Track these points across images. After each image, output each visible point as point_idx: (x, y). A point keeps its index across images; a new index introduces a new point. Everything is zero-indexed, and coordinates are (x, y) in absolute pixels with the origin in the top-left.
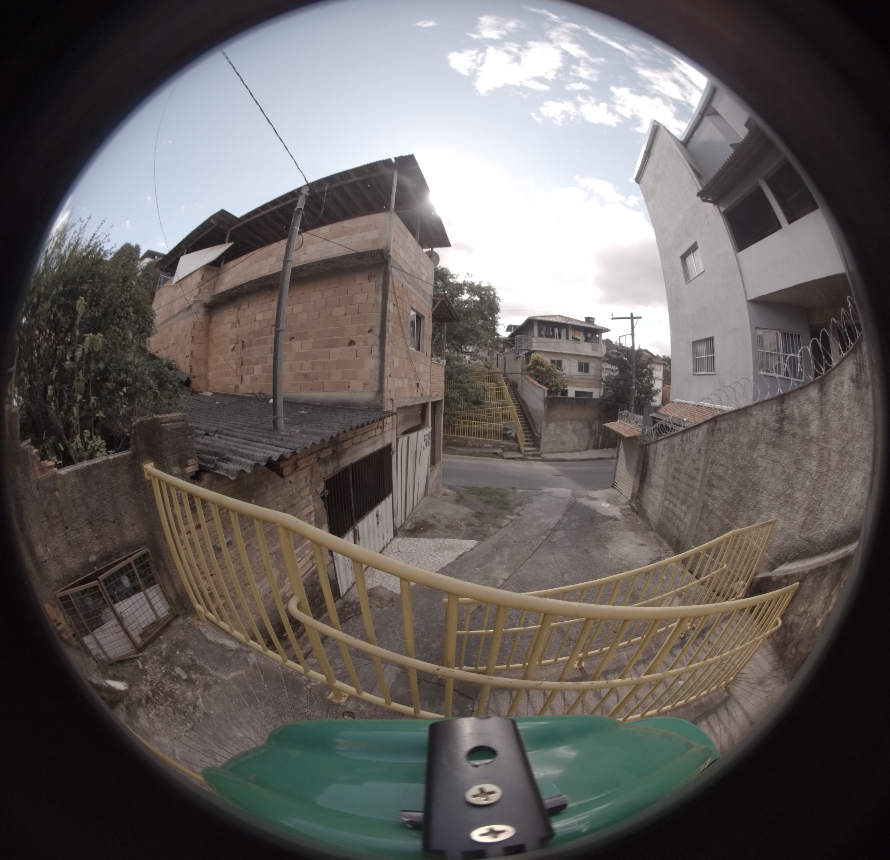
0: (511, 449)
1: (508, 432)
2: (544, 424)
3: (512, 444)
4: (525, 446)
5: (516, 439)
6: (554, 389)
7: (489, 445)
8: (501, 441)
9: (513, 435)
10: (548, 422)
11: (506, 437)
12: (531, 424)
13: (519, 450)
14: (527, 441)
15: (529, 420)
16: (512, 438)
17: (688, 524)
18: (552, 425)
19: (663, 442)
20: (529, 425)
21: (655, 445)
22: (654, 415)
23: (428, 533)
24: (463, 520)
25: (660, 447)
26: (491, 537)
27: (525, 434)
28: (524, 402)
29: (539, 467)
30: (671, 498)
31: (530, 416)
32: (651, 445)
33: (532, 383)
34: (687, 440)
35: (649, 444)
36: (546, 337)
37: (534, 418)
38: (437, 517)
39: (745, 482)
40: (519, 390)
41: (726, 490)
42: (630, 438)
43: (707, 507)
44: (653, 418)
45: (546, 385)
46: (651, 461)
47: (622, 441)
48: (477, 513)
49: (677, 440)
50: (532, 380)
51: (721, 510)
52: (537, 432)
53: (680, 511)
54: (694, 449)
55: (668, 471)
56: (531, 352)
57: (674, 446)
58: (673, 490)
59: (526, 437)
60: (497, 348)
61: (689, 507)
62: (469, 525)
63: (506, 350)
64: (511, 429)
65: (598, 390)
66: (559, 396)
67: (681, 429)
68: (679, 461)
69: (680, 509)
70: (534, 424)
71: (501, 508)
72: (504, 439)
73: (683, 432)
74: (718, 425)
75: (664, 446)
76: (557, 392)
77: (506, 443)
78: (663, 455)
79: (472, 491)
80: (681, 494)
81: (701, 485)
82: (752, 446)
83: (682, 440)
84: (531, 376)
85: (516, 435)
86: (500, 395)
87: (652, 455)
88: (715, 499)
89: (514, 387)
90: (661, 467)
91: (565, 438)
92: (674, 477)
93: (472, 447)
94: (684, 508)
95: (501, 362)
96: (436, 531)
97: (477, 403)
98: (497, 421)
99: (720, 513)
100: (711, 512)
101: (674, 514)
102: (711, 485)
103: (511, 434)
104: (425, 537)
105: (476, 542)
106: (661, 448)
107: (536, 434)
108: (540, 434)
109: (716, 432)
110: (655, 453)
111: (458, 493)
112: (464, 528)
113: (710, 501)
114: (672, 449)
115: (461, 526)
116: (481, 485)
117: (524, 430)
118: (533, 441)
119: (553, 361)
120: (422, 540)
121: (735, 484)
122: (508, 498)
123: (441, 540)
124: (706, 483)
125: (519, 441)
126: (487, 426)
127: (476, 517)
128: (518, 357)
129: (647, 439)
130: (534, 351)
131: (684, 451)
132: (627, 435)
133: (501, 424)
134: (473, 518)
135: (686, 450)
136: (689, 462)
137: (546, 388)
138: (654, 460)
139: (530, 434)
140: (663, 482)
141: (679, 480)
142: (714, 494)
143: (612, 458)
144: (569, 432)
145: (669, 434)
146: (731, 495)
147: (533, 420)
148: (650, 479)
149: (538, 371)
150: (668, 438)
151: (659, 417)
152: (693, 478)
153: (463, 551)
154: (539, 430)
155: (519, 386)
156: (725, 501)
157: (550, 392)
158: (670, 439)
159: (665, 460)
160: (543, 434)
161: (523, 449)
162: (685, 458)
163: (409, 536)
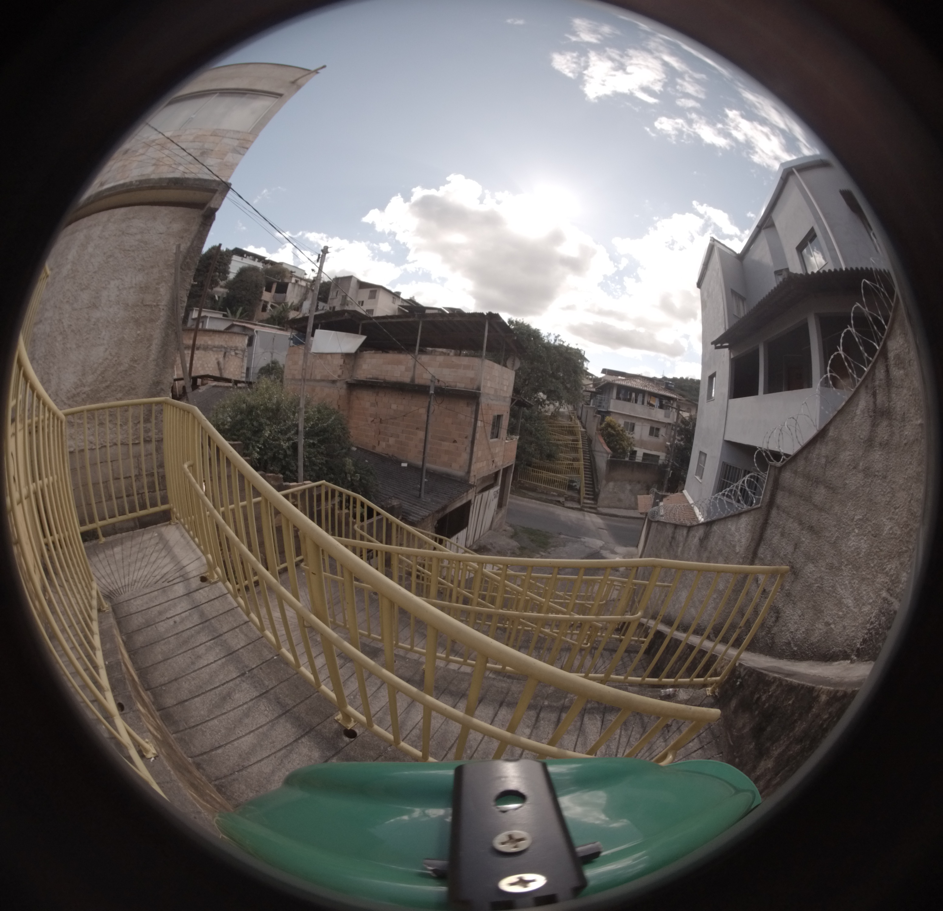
0: (572, 499)
1: (574, 484)
2: (604, 482)
3: (575, 495)
4: (585, 498)
5: (579, 491)
7: (554, 493)
8: (566, 491)
9: (578, 487)
10: (608, 481)
11: (570, 488)
12: (595, 480)
13: (579, 502)
14: (586, 494)
15: (594, 475)
16: (576, 489)
18: (610, 484)
20: (593, 480)
27: (588, 487)
28: (593, 457)
31: (596, 473)
33: (602, 444)
36: (624, 400)
37: (598, 474)
40: (593, 445)
45: (612, 448)
50: (603, 441)
52: (598, 489)
56: (608, 413)
59: (587, 491)
64: (576, 482)
65: (664, 454)
70: (597, 481)
72: (569, 490)
77: (570, 493)
84: (602, 436)
85: (580, 488)
86: (575, 450)
89: (590, 442)
91: (623, 495)
93: (540, 493)
103: (575, 486)
107: (596, 490)
111: (515, 530)
117: (587, 484)
118: (592, 495)
119: (626, 424)
125: (581, 494)
126: (554, 476)
130: (610, 412)
133: (569, 477)
137: (610, 452)
144: (627, 491)
147: (597, 476)
149: (610, 433)
154: (600, 487)
155: (593, 442)
160: (602, 490)
161: (582, 500)
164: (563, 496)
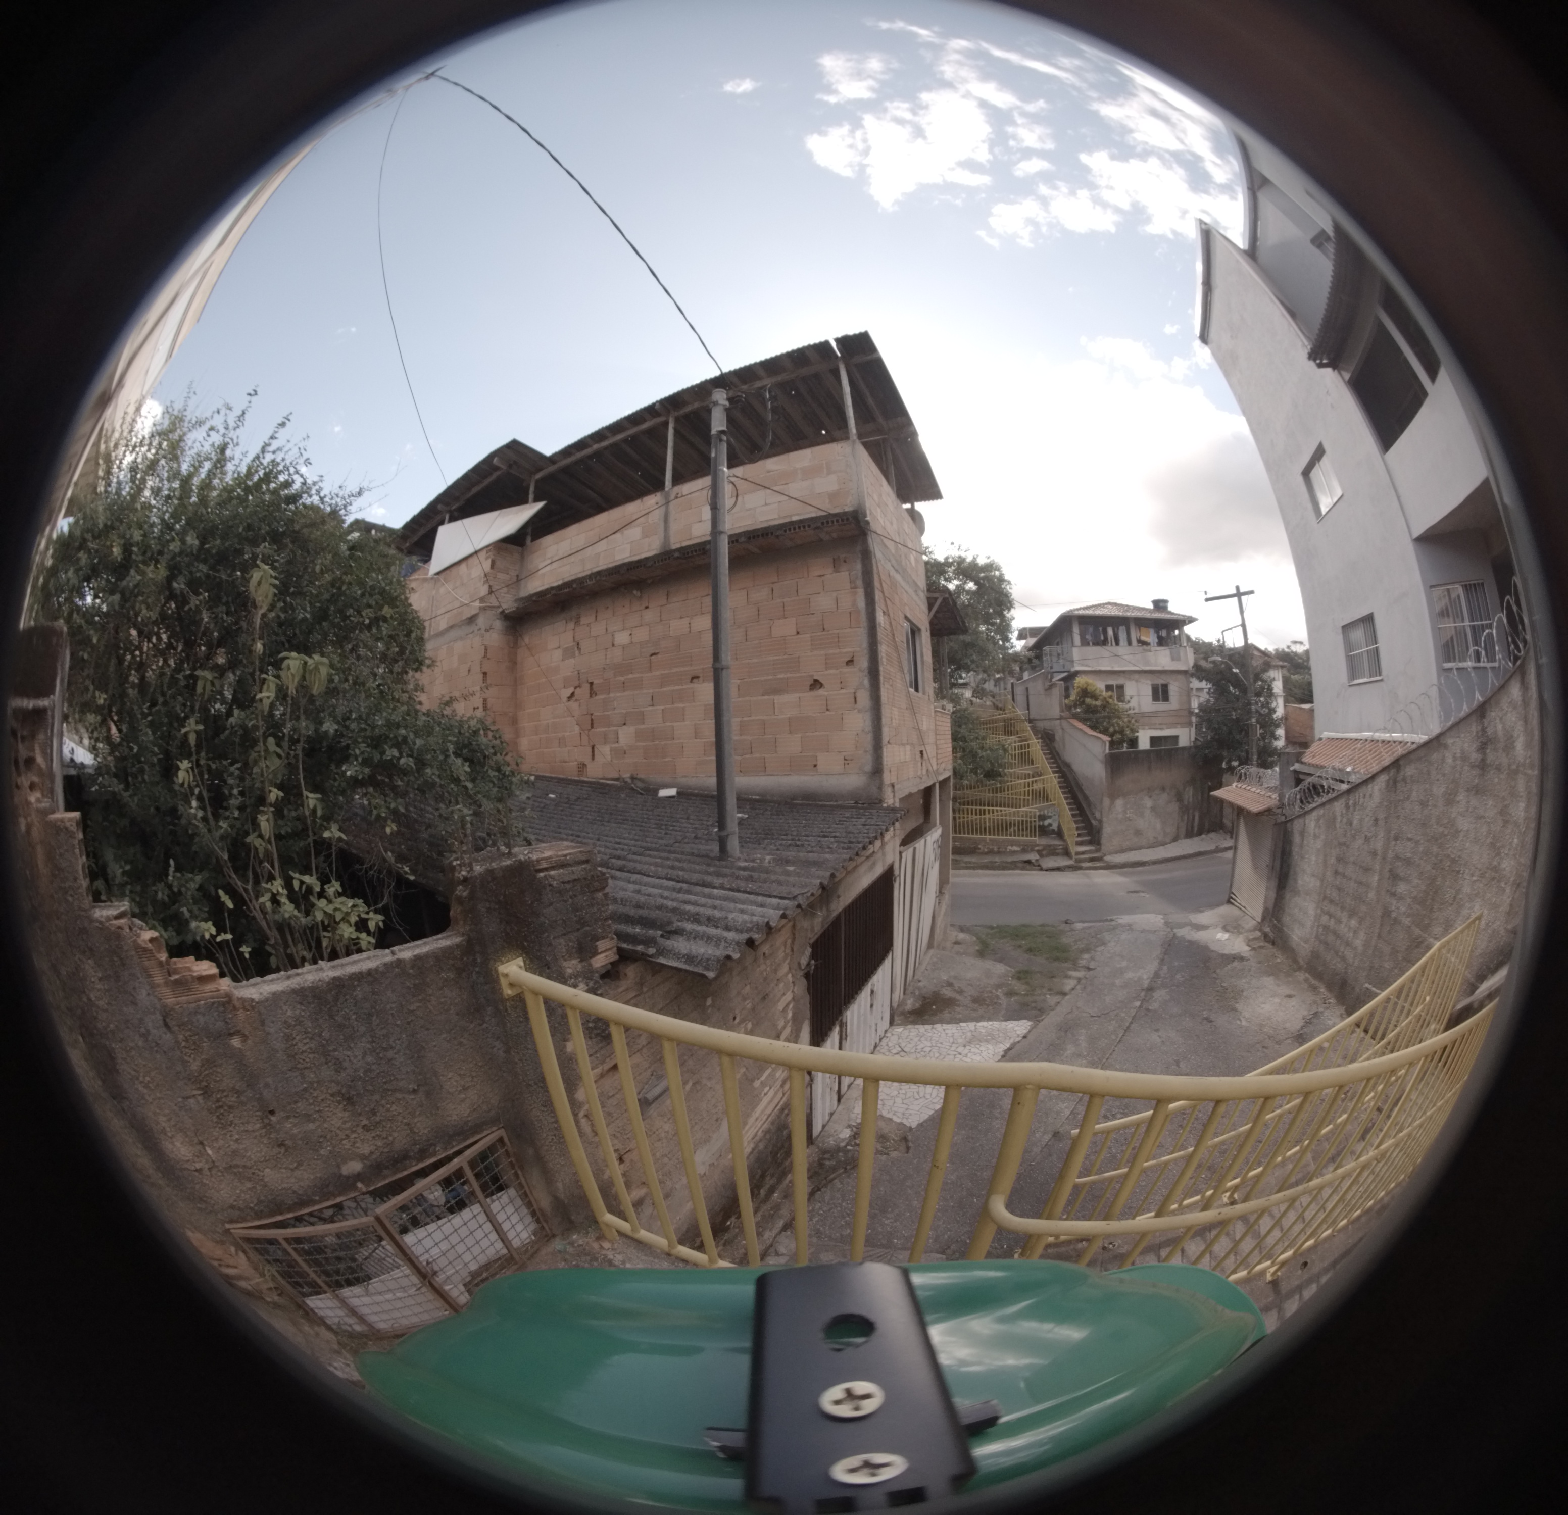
0: (1052, 852)
1: (1046, 822)
2: (1106, 801)
3: (1055, 842)
4: (1077, 844)
5: (1059, 834)
6: (1118, 737)
7: (1015, 848)
8: (1036, 839)
9: (1055, 826)
10: (1113, 797)
11: (1044, 831)
12: (1085, 805)
13: (1067, 853)
14: (1079, 835)
15: (1080, 797)
16: (1053, 832)
17: (1360, 949)
18: (1119, 803)
19: (1315, 813)
20: (1079, 807)
21: (1301, 820)
22: (1297, 766)
23: (946, 1015)
24: (998, 986)
25: (1311, 822)
26: (1052, 1013)
27: (1076, 822)
28: (1068, 765)
29: (1102, 879)
30: (1332, 909)
31: (1081, 791)
32: (1295, 822)
33: (1081, 730)
34: (1355, 804)
35: (1292, 820)
36: (1095, 644)
37: (1087, 792)
38: (956, 985)
39: (1441, 861)
40: (1058, 745)
41: (1416, 881)
42: (1260, 814)
43: (1389, 916)
44: (1296, 772)
45: (1105, 732)
46: (1295, 849)
47: (1242, 821)
48: (1019, 972)
49: (1338, 806)
50: (1080, 725)
51: (1408, 916)
52: (1095, 818)
53: (1346, 930)
54: (1367, 819)
55: (1325, 863)
56: (1071, 677)
57: (1335, 818)
58: (1334, 895)
59: (1077, 829)
60: (1011, 673)
61: (1361, 920)
62: (1010, 994)
63: (1026, 676)
64: (1050, 817)
65: (1186, 730)
66: (1125, 750)
67: (1344, 787)
68: (1344, 844)
69: (1347, 926)
70: (1089, 804)
71: (1057, 959)
72: (1040, 835)
73: (1349, 792)
74: (1402, 773)
75: (1318, 820)
76: (1121, 742)
77: (1044, 841)
78: (1316, 837)
79: (1002, 932)
80: (1348, 901)
81: (1379, 880)
82: (1450, 800)
83: (1347, 807)
84: (1076, 716)
85: (1059, 826)
86: (1025, 758)
87: (1297, 839)
88: (1401, 898)
89: (1048, 738)
90: (1314, 858)
91: (1141, 823)
92: (1336, 872)
93: (986, 854)
94: (1354, 923)
95: (1020, 698)
96: (958, 1009)
97: (991, 774)
98: (1026, 804)
99: (1407, 921)
100: (1396, 921)
101: (1337, 935)
102: (1395, 877)
103: (1050, 825)
104: (942, 1022)
105: (1030, 1023)
106: (1313, 824)
107: (1094, 822)
108: (1100, 822)
109: (1399, 785)
110: (1302, 833)
111: (978, 938)
112: (1004, 1001)
113: (1394, 904)
114: (1331, 822)
115: (997, 997)
116: (1014, 920)
117: (1073, 815)
118: (1089, 834)
119: (1109, 688)
120: (938, 1026)
121: (1428, 867)
122: (1065, 940)
123: (972, 1025)
124: (1387, 875)
125: (1066, 837)
126: (1008, 813)
127: (1019, 978)
128: (1051, 686)
129: (1287, 811)
130: (1077, 673)
131: (1351, 824)
132: (1255, 808)
133: (1034, 809)
134: (1014, 982)
135: (1355, 822)
136: (1359, 842)
137: (1106, 739)
138: (1301, 846)
139: (1082, 821)
140: (1318, 884)
141: (1344, 876)
142: (1399, 891)
143: (1230, 848)
144: (1148, 813)
145: (1324, 799)
146: (1423, 888)
147: (1086, 798)
148: (1296, 880)
149: (1089, 707)
150: (1323, 805)
151: (1306, 769)
152: (1367, 870)
153: (1012, 1041)
154: (1097, 815)
155: (1057, 738)
156: (1415, 898)
157: (1112, 744)
158: (1327, 807)
159: (1319, 844)
160: (1105, 819)
161: (1074, 849)
162: (1354, 837)
163: (914, 1022)
164: (1032, 850)
